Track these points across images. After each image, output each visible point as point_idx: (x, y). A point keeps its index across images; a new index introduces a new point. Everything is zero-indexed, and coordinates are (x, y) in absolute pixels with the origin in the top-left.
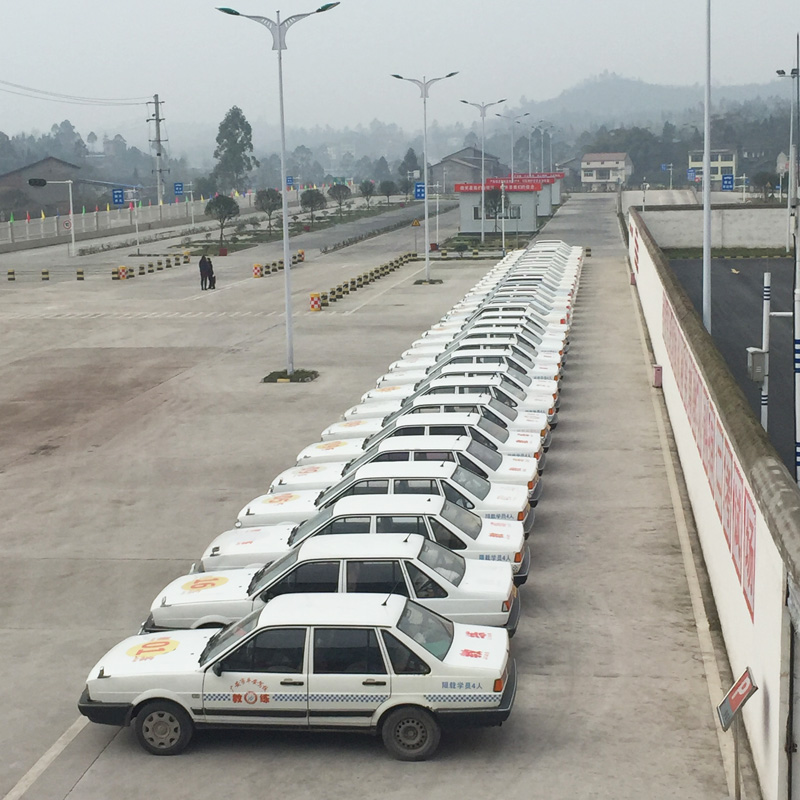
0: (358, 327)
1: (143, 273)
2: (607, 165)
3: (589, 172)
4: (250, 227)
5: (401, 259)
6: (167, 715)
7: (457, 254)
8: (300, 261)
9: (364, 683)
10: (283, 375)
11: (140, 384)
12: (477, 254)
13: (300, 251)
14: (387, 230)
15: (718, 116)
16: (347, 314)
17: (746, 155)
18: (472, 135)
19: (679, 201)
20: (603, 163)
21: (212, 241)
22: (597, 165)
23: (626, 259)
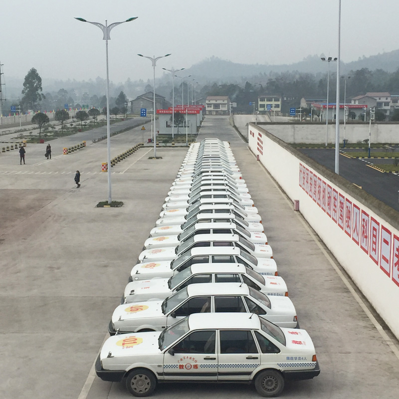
0: (131, 180)
1: (5, 152)
2: (218, 102)
3: (209, 105)
4: (50, 129)
5: (137, 146)
6: (144, 376)
7: (163, 144)
8: (84, 146)
9: (247, 358)
10: (106, 203)
11: (32, 208)
12: (174, 144)
13: (83, 142)
14: (121, 132)
15: (271, 79)
16: (121, 173)
17: (285, 99)
18: (149, 86)
19: (262, 120)
20: (216, 101)
21: (33, 136)
22: (214, 102)
23: (248, 148)
